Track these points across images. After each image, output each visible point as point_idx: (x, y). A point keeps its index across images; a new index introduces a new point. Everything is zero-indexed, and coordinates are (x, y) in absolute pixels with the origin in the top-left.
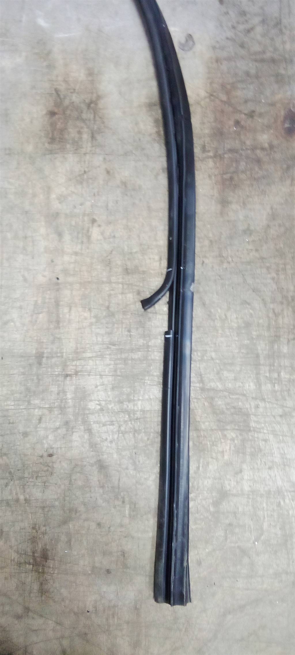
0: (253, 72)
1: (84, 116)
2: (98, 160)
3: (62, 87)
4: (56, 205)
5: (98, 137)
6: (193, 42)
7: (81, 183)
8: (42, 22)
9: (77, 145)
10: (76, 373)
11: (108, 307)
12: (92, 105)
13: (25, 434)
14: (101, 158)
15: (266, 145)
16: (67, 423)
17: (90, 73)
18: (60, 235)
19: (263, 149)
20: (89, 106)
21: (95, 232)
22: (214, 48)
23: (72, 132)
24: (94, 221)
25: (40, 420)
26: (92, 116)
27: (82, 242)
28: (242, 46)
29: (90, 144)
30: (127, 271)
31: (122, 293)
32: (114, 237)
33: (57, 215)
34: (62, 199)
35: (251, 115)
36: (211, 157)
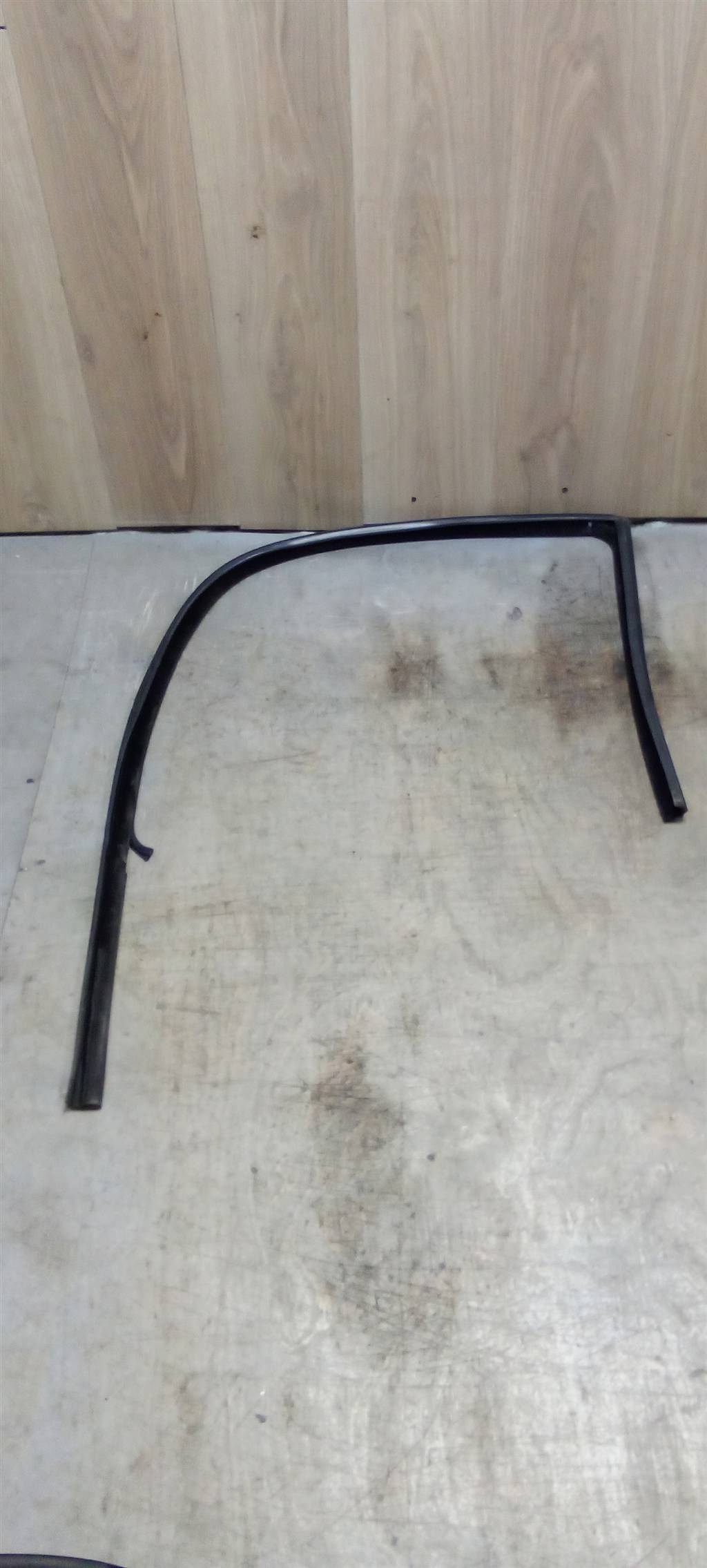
0: (580, 632)
1: (424, 670)
2: (439, 704)
3: (402, 651)
4: (403, 739)
5: (439, 686)
6: (521, 613)
7: (425, 721)
8: (379, 603)
9: (419, 693)
10: (433, 869)
11: (459, 816)
12: (431, 663)
13: (388, 920)
14: (442, 701)
15: (600, 687)
16: (428, 910)
17: (427, 639)
18: (409, 761)
19: (597, 690)
20: (427, 664)
21: (441, 758)
22: (540, 616)
23: (414, 683)
24: (439, 749)
25: (401, 907)
26: (431, 671)
27: (430, 766)
28: (567, 613)
29: (430, 692)
30: (475, 787)
31: (472, 804)
32: (460, 760)
33: (404, 746)
34: (407, 733)
35: (582, 664)
36: (546, 698)
